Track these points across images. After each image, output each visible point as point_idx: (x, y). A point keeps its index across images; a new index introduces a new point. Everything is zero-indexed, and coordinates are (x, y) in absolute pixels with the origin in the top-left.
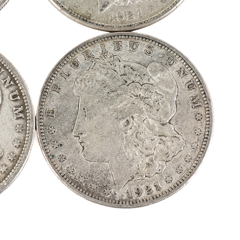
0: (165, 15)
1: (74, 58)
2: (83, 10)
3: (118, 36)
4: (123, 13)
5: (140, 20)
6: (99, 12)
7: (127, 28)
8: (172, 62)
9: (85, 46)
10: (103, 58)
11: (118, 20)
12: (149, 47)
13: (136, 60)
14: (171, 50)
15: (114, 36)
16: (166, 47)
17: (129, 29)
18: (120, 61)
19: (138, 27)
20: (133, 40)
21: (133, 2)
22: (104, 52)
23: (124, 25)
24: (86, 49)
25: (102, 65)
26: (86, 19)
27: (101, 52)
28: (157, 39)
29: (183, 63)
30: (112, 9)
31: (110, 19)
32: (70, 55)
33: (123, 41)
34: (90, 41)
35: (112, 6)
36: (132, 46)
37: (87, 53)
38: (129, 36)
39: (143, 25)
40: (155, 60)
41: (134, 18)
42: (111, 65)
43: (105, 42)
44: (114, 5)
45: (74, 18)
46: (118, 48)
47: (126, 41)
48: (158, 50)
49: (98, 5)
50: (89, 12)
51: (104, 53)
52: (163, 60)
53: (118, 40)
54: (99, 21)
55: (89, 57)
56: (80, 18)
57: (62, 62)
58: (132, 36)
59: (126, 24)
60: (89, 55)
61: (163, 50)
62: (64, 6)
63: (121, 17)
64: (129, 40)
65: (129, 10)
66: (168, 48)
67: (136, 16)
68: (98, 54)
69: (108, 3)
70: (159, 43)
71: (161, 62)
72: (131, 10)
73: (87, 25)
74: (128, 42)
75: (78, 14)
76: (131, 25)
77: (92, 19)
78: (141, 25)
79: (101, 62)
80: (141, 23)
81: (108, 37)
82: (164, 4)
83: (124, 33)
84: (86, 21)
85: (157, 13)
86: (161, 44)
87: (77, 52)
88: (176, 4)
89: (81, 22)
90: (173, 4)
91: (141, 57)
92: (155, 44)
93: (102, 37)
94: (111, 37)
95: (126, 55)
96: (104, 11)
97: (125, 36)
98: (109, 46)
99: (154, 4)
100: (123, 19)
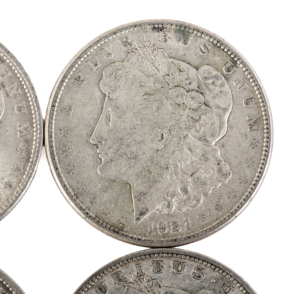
0: (220, 227)
1: (101, 281)
2: (114, 218)
3: (159, 254)
4: (166, 223)
5: (188, 233)
6: (135, 222)
7: (171, 243)
8: (229, 289)
9: (115, 265)
10: (139, 283)
11: (159, 232)
12: (198, 269)
13: (182, 286)
14: (227, 274)
15: (154, 254)
16: (220, 269)
17: (173, 244)
18: (160, 287)
19: (185, 242)
20: (177, 259)
21: (180, 210)
22: (140, 274)
23: (167, 239)
24: (117, 270)
25: (136, 291)
26: (117, 230)
27: (136, 274)
28: (210, 259)
29: (242, 290)
30: (151, 219)
31: (149, 230)
32: (96, 278)
33: (165, 261)
34: (123, 260)
35: (151, 214)
36: (176, 267)
37: (118, 276)
38: (173, 254)
39: (192, 240)
40: (207, 286)
41: (180, 230)
42: (149, 291)
43: (141, 262)
44: (154, 213)
45: (101, 229)
46: (159, 270)
47: (168, 261)
48: (209, 273)
49: (134, 212)
50: (121, 221)
51: (140, 276)
52: (216, 286)
53: (158, 259)
54: (135, 234)
55: (120, 280)
56: (110, 229)
57: (84, 287)
58: (177, 255)
59: (170, 238)
60: (120, 278)
61: (217, 273)
62: (89, 213)
63: (164, 229)
64: (173, 259)
65: (173, 220)
66: (224, 271)
67: (183, 227)
68: (131, 277)
69: (147, 210)
70: (212, 265)
71: (214, 290)
72: (177, 220)
73: (119, 238)
74: (172, 262)
75: (107, 223)
76: (176, 240)
77: (125, 230)
78: (189, 240)
79: (135, 287)
80: (189, 237)
81: (145, 255)
82: (220, 213)
83: (167, 250)
84: (118, 233)
85: (210, 223)
86: (215, 265)
87: (105, 274)
88: (236, 213)
89: (111, 234)
90: (232, 213)
91: (188, 281)
92: (206, 265)
93: (137, 254)
94: (150, 255)
95: (168, 279)
96: (142, 220)
97: (168, 254)
98: (148, 266)
99: (207, 213)
100: (166, 232)
